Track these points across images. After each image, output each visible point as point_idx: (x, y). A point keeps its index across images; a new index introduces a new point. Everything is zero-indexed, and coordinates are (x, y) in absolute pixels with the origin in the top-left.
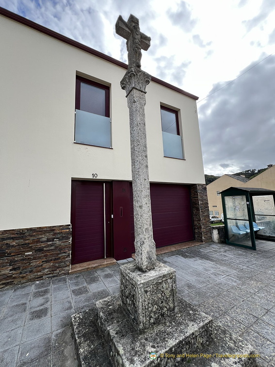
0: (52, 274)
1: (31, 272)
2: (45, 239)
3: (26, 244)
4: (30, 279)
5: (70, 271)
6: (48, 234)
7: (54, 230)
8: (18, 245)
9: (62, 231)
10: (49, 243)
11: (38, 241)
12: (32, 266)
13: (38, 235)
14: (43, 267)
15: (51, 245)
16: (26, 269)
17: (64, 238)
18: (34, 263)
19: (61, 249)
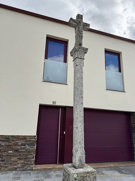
0: (23, 168)
1: (11, 164)
2: (20, 144)
3: (9, 145)
4: (10, 169)
5: (33, 169)
6: (22, 141)
7: (26, 138)
8: (5, 146)
9: (31, 139)
10: (22, 147)
11: (16, 145)
12: (11, 160)
13: (17, 140)
14: (18, 162)
15: (24, 149)
16: (8, 161)
17: (31, 145)
18: (13, 159)
19: (29, 152)
